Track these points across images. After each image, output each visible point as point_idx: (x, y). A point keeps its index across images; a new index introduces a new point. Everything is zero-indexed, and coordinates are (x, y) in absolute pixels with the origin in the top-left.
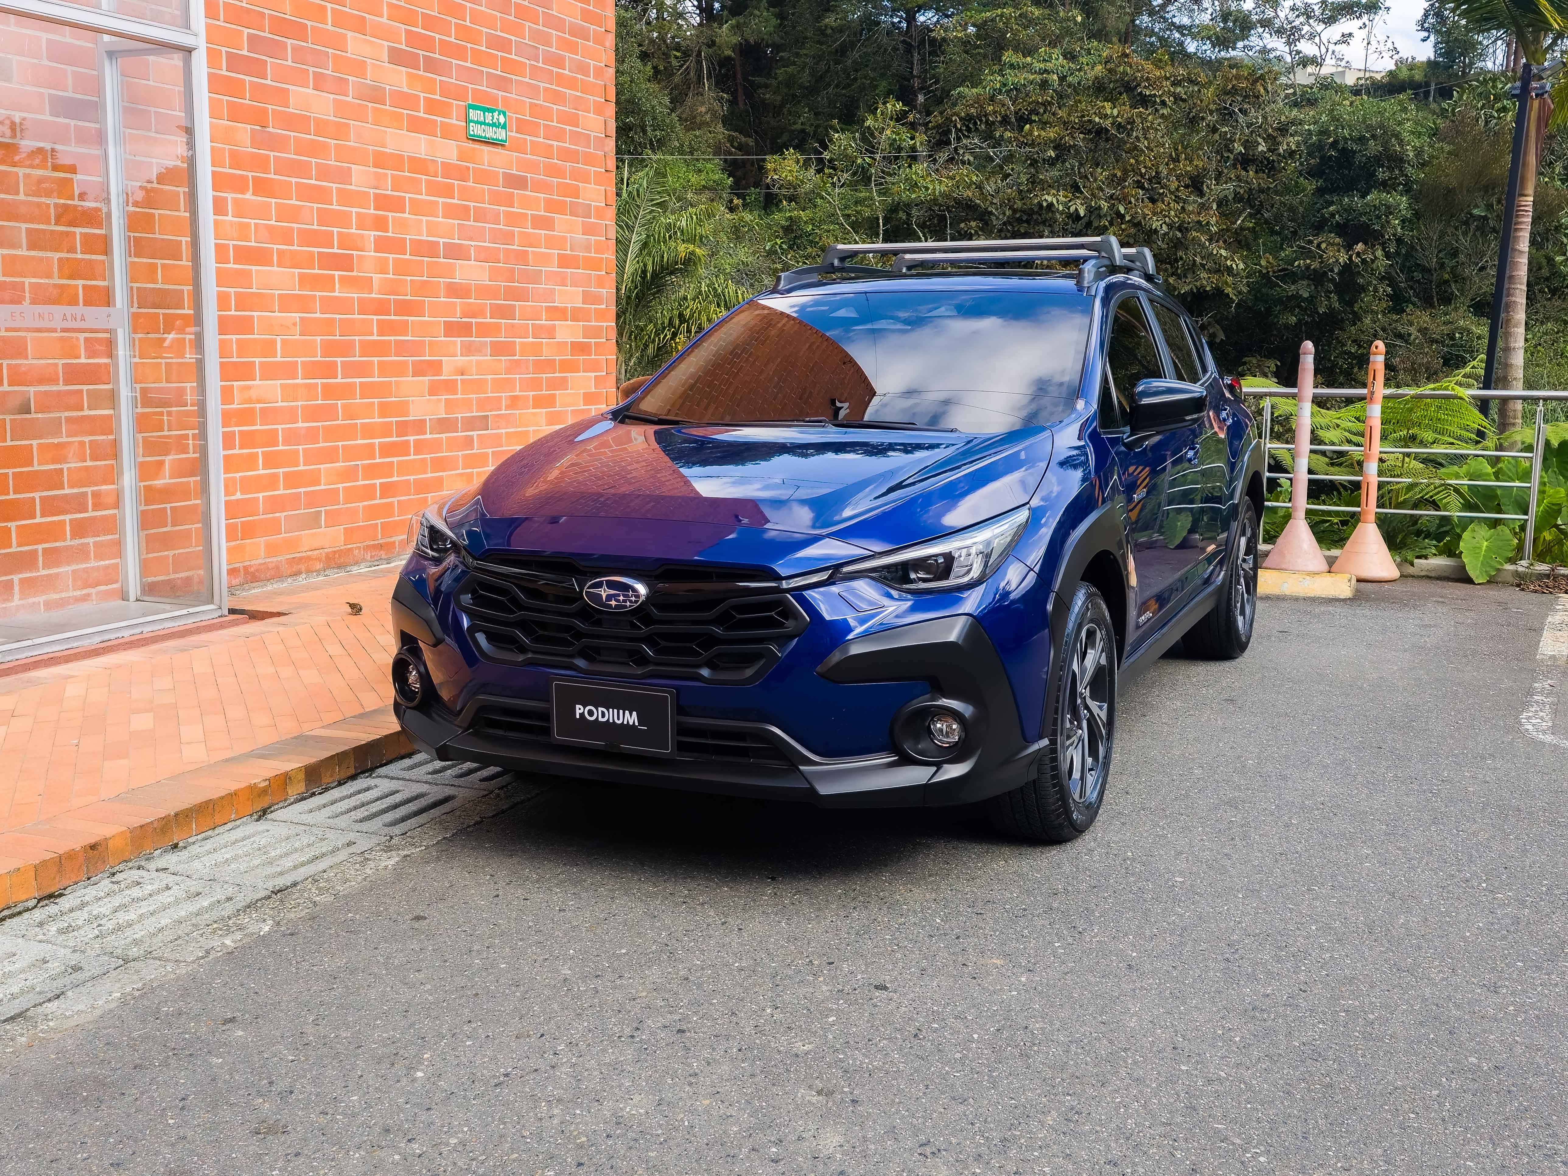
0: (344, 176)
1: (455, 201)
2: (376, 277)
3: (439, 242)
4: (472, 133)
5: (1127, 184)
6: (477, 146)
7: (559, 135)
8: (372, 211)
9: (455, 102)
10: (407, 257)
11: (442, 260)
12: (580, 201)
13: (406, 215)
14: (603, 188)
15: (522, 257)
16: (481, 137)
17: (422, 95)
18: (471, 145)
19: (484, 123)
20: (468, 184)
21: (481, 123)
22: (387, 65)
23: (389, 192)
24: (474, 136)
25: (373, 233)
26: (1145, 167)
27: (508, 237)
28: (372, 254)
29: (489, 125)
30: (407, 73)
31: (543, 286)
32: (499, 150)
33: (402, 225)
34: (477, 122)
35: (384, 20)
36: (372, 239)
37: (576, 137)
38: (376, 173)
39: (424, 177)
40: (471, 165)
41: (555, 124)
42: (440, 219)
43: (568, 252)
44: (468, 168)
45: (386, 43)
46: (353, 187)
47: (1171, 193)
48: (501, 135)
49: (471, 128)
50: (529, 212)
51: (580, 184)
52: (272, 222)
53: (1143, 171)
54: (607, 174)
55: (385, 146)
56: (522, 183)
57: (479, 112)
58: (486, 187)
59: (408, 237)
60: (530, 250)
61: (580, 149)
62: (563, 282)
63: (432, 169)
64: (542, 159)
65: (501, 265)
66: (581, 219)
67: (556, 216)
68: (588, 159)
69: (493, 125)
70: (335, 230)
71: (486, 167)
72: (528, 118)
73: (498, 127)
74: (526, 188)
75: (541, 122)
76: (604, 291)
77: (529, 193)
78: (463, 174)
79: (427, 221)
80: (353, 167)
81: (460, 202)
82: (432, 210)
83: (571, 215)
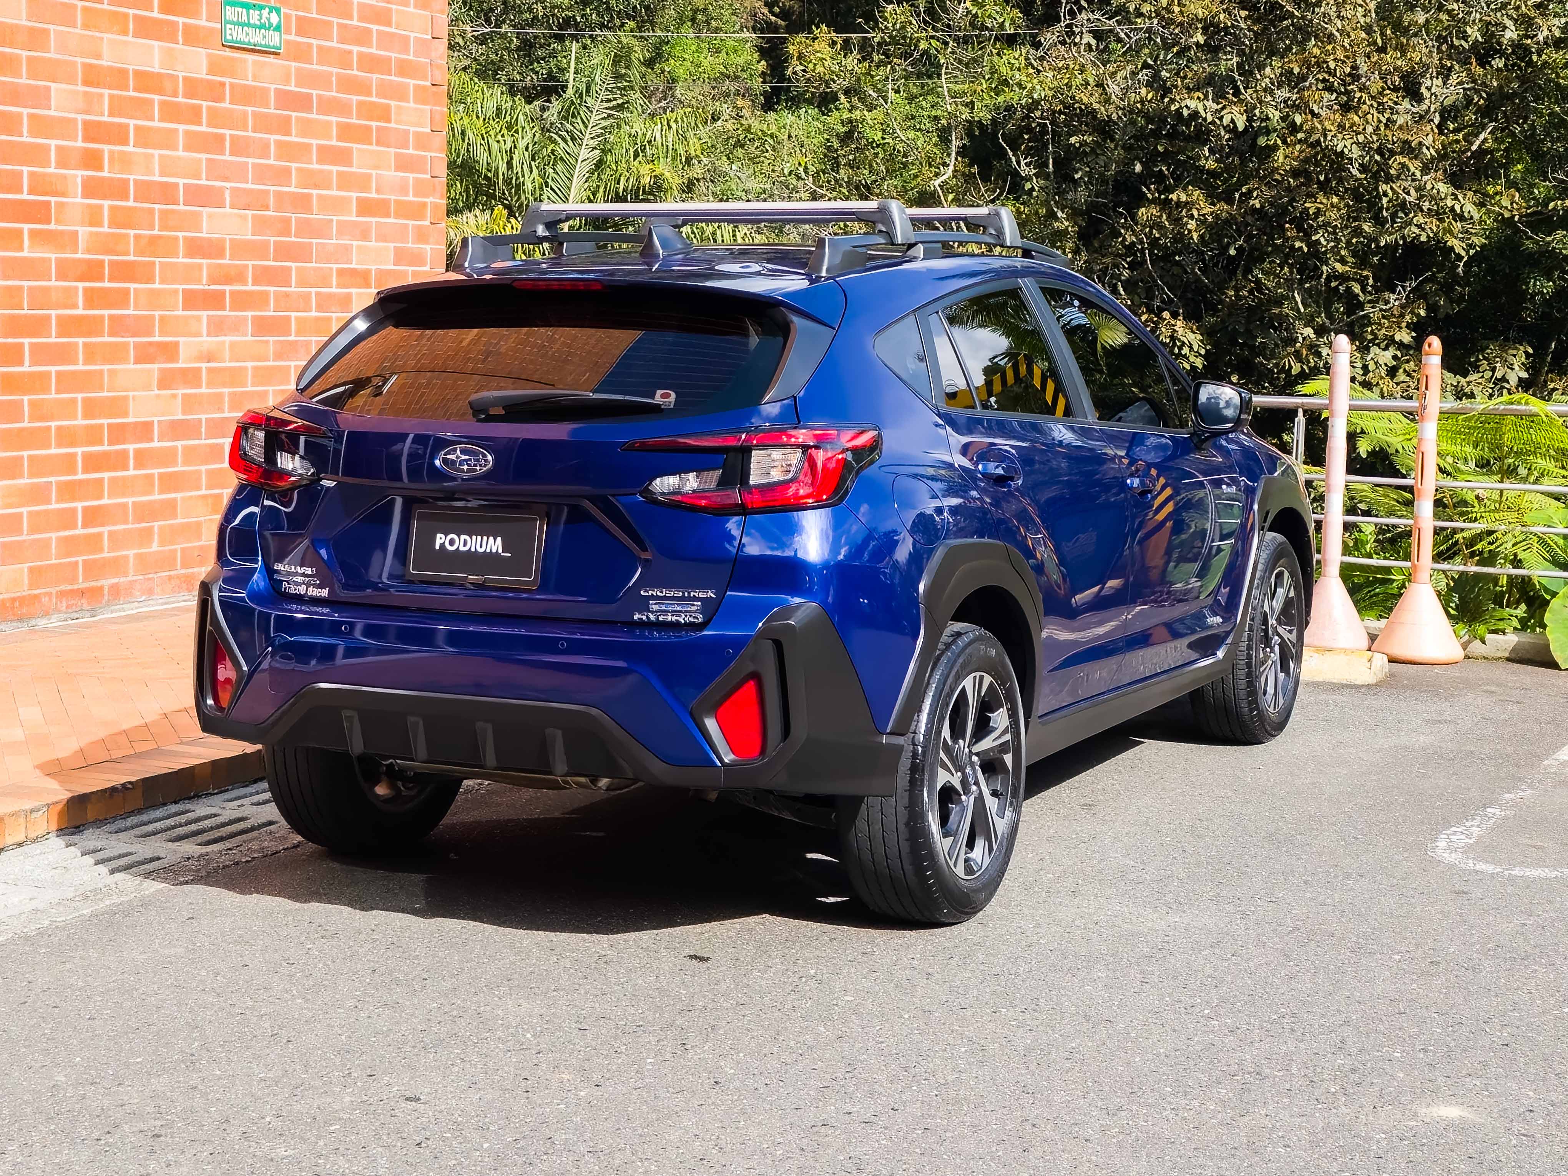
0: (41, 97)
1: (204, 128)
2: (83, 231)
3: (177, 185)
4: (229, 37)
5: (1307, 84)
6: (237, 55)
7: (362, 37)
8: (80, 144)
10: (131, 203)
11: (181, 207)
12: (393, 125)
13: (130, 148)
14: (428, 107)
16: (244, 43)
18: (228, 53)
19: (248, 25)
20: (222, 105)
21: (243, 25)
23: (105, 118)
24: (232, 41)
25: (80, 173)
26: (1335, 60)
27: (283, 175)
28: (79, 200)
29: (255, 26)
31: (334, 241)
32: (271, 59)
33: (125, 162)
34: (238, 24)
36: (79, 180)
37: (386, 40)
38: (86, 93)
39: (156, 98)
40: (227, 80)
41: (355, 22)
42: (181, 153)
43: (374, 195)
44: (223, 84)
46: (52, 113)
47: (1373, 98)
48: (274, 39)
49: (229, 32)
50: (314, 142)
51: (393, 103)
53: (1332, 65)
54: (434, 88)
55: (99, 56)
56: (302, 102)
57: (240, 10)
58: (250, 109)
59: (132, 177)
60: (315, 192)
61: (393, 55)
62: (365, 235)
63: (168, 85)
64: (335, 70)
65: (271, 213)
66: (392, 150)
67: (354, 146)
68: (405, 69)
69: (261, 27)
70: (26, 169)
71: (250, 83)
72: (314, 16)
73: (269, 29)
74: (309, 109)
75: (335, 20)
76: (428, 247)
77: (314, 116)
78: (214, 92)
79: (160, 156)
80: (53, 86)
81: (210, 130)
82: (167, 140)
83: (378, 144)
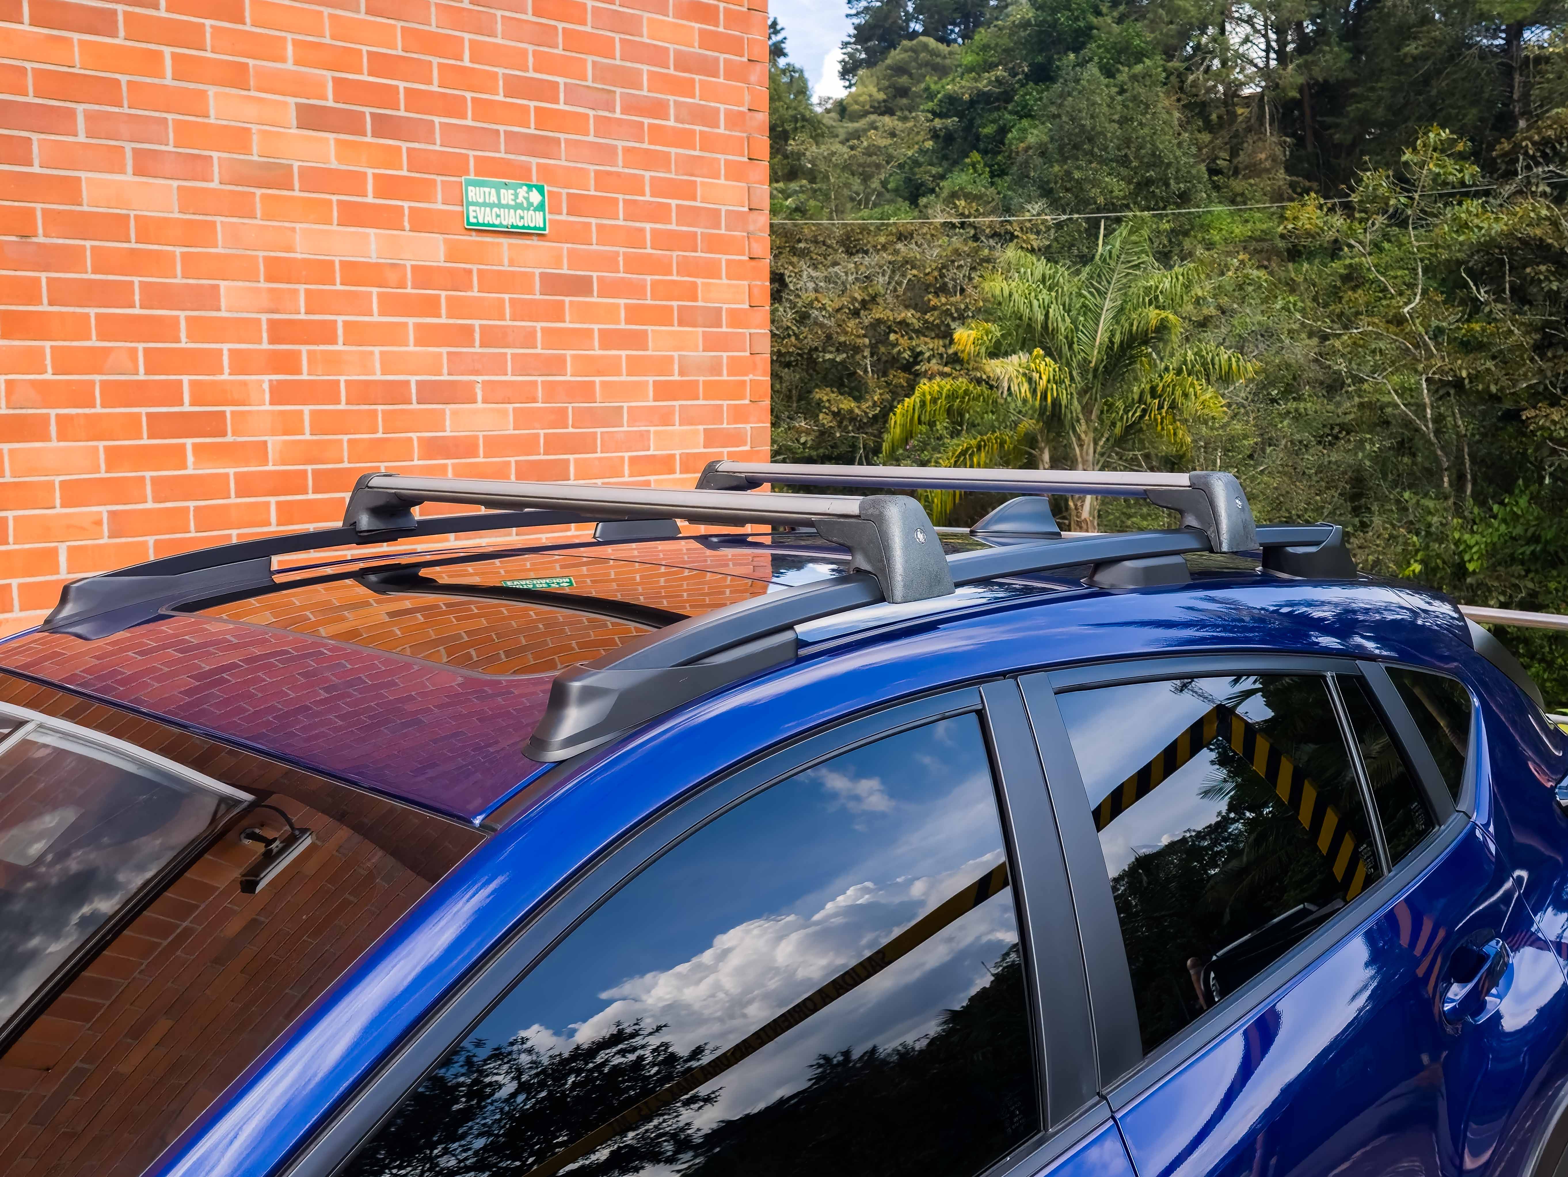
0: (210, 297)
1: (443, 320)
2: (274, 442)
3: (408, 383)
4: (472, 220)
6: (488, 239)
7: (658, 213)
8: (265, 346)
9: (439, 179)
10: (342, 406)
11: (415, 406)
12: (700, 303)
13: (340, 347)
14: (746, 283)
15: (586, 391)
16: (494, 225)
17: (370, 172)
18: (475, 238)
19: (500, 206)
20: (469, 294)
21: (491, 206)
22: (294, 131)
23: (302, 316)
24: (478, 224)
25: (267, 378)
27: (556, 365)
28: (267, 407)
29: (507, 206)
30: (337, 141)
31: (625, 429)
32: (535, 242)
33: (334, 362)
34: (485, 204)
35: (289, 65)
36: (266, 386)
37: (687, 215)
38: (272, 290)
39: (375, 290)
40: (475, 268)
41: (647, 198)
42: (411, 348)
43: (676, 378)
44: (470, 272)
45: (292, 100)
46: (223, 314)
48: (535, 219)
49: (472, 214)
50: (596, 327)
51: (699, 281)
52: (48, 376)
54: (753, 263)
55: (290, 249)
56: (581, 286)
57: (487, 190)
58: (506, 297)
59: (342, 379)
60: (597, 379)
61: (699, 231)
62: (666, 419)
63: (392, 277)
64: (622, 250)
65: (539, 405)
66: (700, 330)
67: (649, 328)
68: (715, 244)
69: (518, 206)
70: (186, 379)
71: (506, 268)
72: (592, 193)
73: (528, 210)
74: (589, 293)
75: (621, 197)
76: (748, 427)
77: (595, 299)
78: (459, 280)
79: (381, 353)
80: (223, 284)
81: (451, 321)
82: (393, 336)
83: (680, 325)
